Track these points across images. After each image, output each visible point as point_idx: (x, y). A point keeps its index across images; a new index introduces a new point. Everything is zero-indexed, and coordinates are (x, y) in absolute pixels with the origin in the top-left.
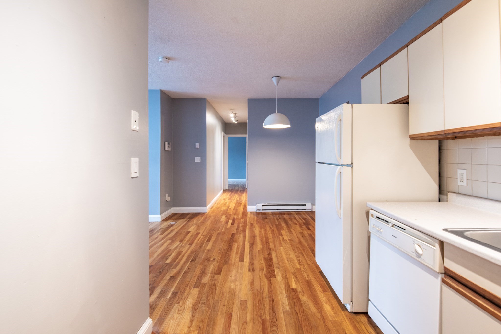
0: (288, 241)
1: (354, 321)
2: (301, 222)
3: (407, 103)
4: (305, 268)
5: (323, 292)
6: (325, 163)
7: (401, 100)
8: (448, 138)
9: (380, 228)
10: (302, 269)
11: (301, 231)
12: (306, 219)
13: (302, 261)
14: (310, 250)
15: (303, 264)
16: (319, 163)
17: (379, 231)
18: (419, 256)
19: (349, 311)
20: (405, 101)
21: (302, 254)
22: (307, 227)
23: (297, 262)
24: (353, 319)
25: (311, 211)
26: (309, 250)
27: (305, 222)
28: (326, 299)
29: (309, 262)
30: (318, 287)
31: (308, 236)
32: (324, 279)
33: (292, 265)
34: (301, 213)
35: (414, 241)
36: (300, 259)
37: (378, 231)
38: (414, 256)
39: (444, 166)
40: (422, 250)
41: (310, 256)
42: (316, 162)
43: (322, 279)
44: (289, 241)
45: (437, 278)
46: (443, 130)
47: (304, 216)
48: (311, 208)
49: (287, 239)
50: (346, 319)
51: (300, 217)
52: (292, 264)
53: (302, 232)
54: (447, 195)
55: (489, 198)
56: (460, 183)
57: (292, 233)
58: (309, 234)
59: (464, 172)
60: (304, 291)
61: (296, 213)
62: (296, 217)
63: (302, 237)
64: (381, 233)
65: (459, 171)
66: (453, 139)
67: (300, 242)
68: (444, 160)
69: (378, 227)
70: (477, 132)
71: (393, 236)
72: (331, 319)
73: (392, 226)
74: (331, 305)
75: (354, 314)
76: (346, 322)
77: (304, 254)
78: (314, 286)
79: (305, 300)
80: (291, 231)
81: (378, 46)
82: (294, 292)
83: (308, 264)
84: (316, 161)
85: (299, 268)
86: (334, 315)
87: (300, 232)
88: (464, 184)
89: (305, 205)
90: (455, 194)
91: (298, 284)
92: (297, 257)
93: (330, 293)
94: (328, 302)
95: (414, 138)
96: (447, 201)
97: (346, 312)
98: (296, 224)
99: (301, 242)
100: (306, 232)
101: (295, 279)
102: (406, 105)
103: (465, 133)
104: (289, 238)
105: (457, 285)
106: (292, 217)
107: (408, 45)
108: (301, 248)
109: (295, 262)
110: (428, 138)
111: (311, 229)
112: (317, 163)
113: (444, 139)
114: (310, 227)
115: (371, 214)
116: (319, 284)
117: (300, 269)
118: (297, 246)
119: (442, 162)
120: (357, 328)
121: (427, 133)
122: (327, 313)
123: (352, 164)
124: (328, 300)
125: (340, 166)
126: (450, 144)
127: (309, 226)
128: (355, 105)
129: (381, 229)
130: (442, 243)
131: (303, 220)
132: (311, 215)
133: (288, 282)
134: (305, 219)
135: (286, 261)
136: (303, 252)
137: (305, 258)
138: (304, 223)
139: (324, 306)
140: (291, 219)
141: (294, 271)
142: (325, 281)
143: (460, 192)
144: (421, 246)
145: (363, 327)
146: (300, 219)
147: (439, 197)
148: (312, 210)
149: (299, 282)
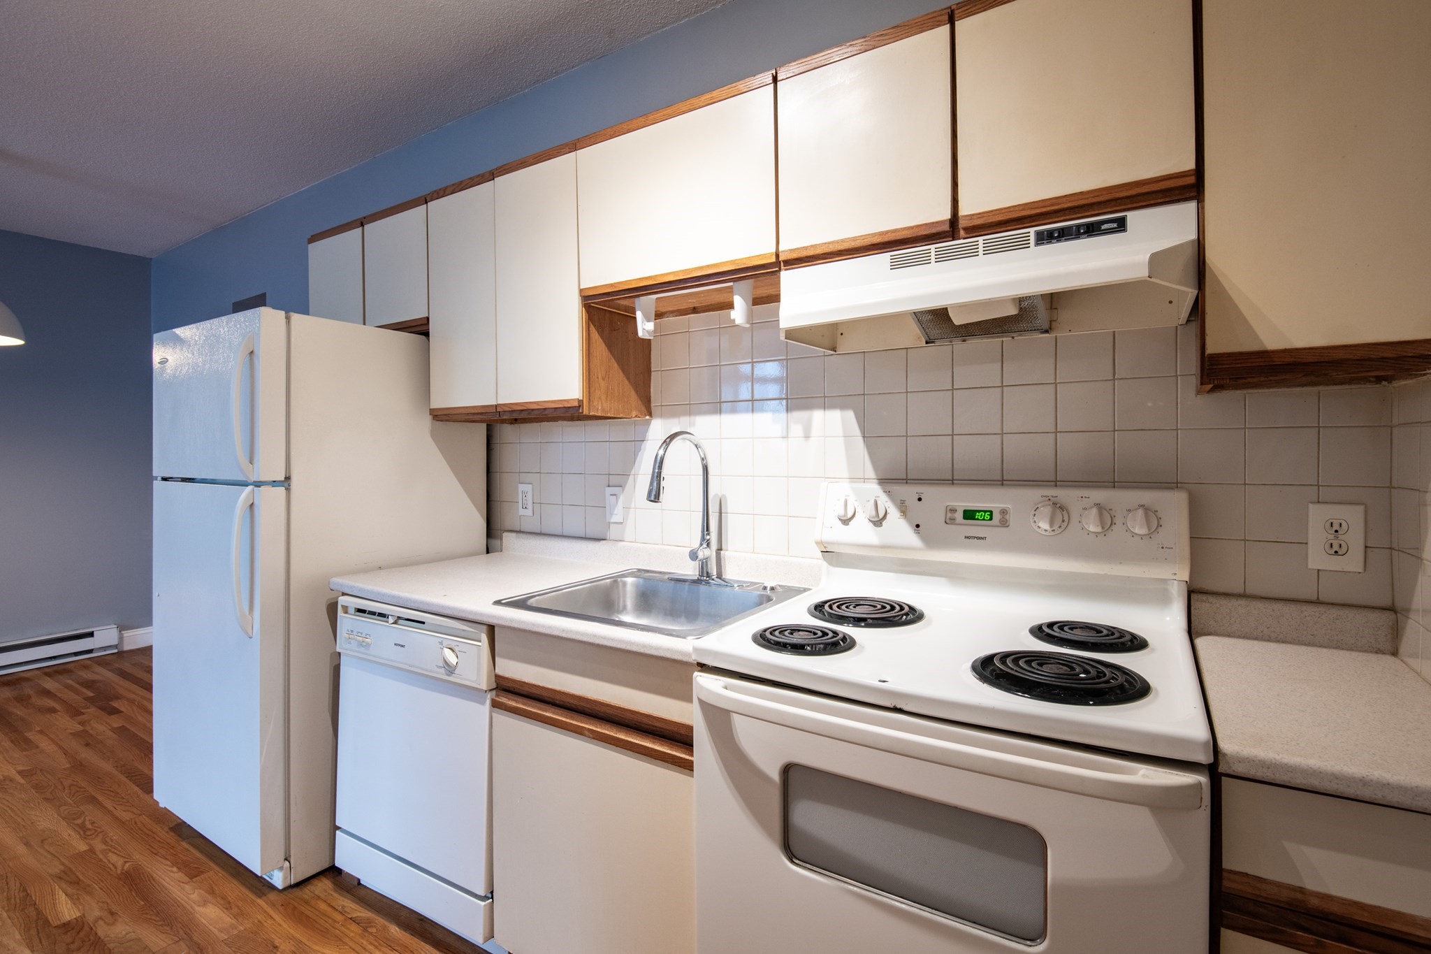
0: (19, 778)
1: (296, 904)
2: (77, 697)
3: (426, 334)
4: (112, 840)
5: (188, 879)
6: (190, 479)
7: (413, 325)
8: (503, 421)
9: (366, 634)
10: (99, 846)
11: (81, 728)
12: (94, 682)
13: (93, 823)
14: (127, 777)
15: (99, 830)
16: (165, 479)
17: (364, 644)
18: (450, 669)
19: (280, 887)
20: (420, 328)
21: (93, 800)
22: (102, 709)
23: (72, 833)
24: (292, 902)
25: (116, 651)
26: (123, 778)
27: (92, 694)
28: (203, 892)
29: (125, 816)
30: (172, 874)
31: (114, 735)
32: (189, 843)
33: (49, 852)
34: (69, 666)
35: (441, 643)
36: (84, 822)
37: (361, 644)
38: (442, 674)
39: (497, 477)
40: (457, 657)
41: (126, 797)
42: (156, 478)
43: (184, 844)
44: (23, 777)
45: (483, 703)
46: (494, 403)
47: (85, 676)
48: (115, 642)
49: (14, 772)
50: (272, 913)
51: (70, 682)
52: (51, 849)
53: (85, 731)
54: (501, 539)
55: (564, 534)
56: (522, 512)
57: (37, 747)
58: (114, 730)
59: (528, 488)
60: (114, 908)
61: (47, 670)
62: (49, 684)
63: (87, 745)
64: (368, 645)
65: (522, 487)
66: (511, 424)
67: (79, 766)
68: (496, 467)
69: (359, 634)
70: (546, 412)
71: (395, 644)
72: (224, 936)
73: (395, 623)
74: (222, 902)
75: (295, 889)
76: (274, 920)
77: (100, 798)
78: (155, 875)
79: (124, 933)
80: (28, 741)
81: (353, 167)
82: (73, 929)
83: (122, 823)
84: (155, 474)
85: (83, 847)
86: (234, 922)
87: (76, 735)
88: (529, 512)
89: (91, 634)
90: (514, 534)
91: (88, 898)
92: (69, 819)
93: (215, 873)
94: (210, 898)
95: (442, 417)
96: (501, 551)
97: (272, 896)
98: (53, 710)
99: (81, 764)
100: (102, 727)
101: (70, 890)
102: (423, 337)
103: (529, 414)
104: (21, 768)
105: (516, 701)
106: (28, 691)
107: (428, 199)
108: (83, 784)
109: (65, 835)
110: (467, 418)
111: (122, 709)
112: (159, 478)
113: (496, 421)
114: (115, 704)
115: (342, 606)
116: (174, 864)
117: (92, 851)
118: (67, 783)
119: (493, 469)
120: (307, 916)
121: (467, 407)
122: (211, 927)
123: (288, 478)
124: (209, 893)
125: (250, 488)
126: (507, 433)
127: (110, 703)
128: (296, 318)
129: (368, 636)
130: (491, 629)
131: (84, 690)
132: (117, 665)
133: (39, 912)
134: (89, 685)
135: (21, 849)
136: (93, 794)
137: (106, 808)
138: (87, 699)
139: (198, 916)
140: (22, 700)
141: (62, 867)
142: (192, 845)
143: (522, 530)
144: (456, 649)
145: (323, 906)
146: (66, 690)
147: (487, 545)
148: (118, 647)
149: (90, 893)
